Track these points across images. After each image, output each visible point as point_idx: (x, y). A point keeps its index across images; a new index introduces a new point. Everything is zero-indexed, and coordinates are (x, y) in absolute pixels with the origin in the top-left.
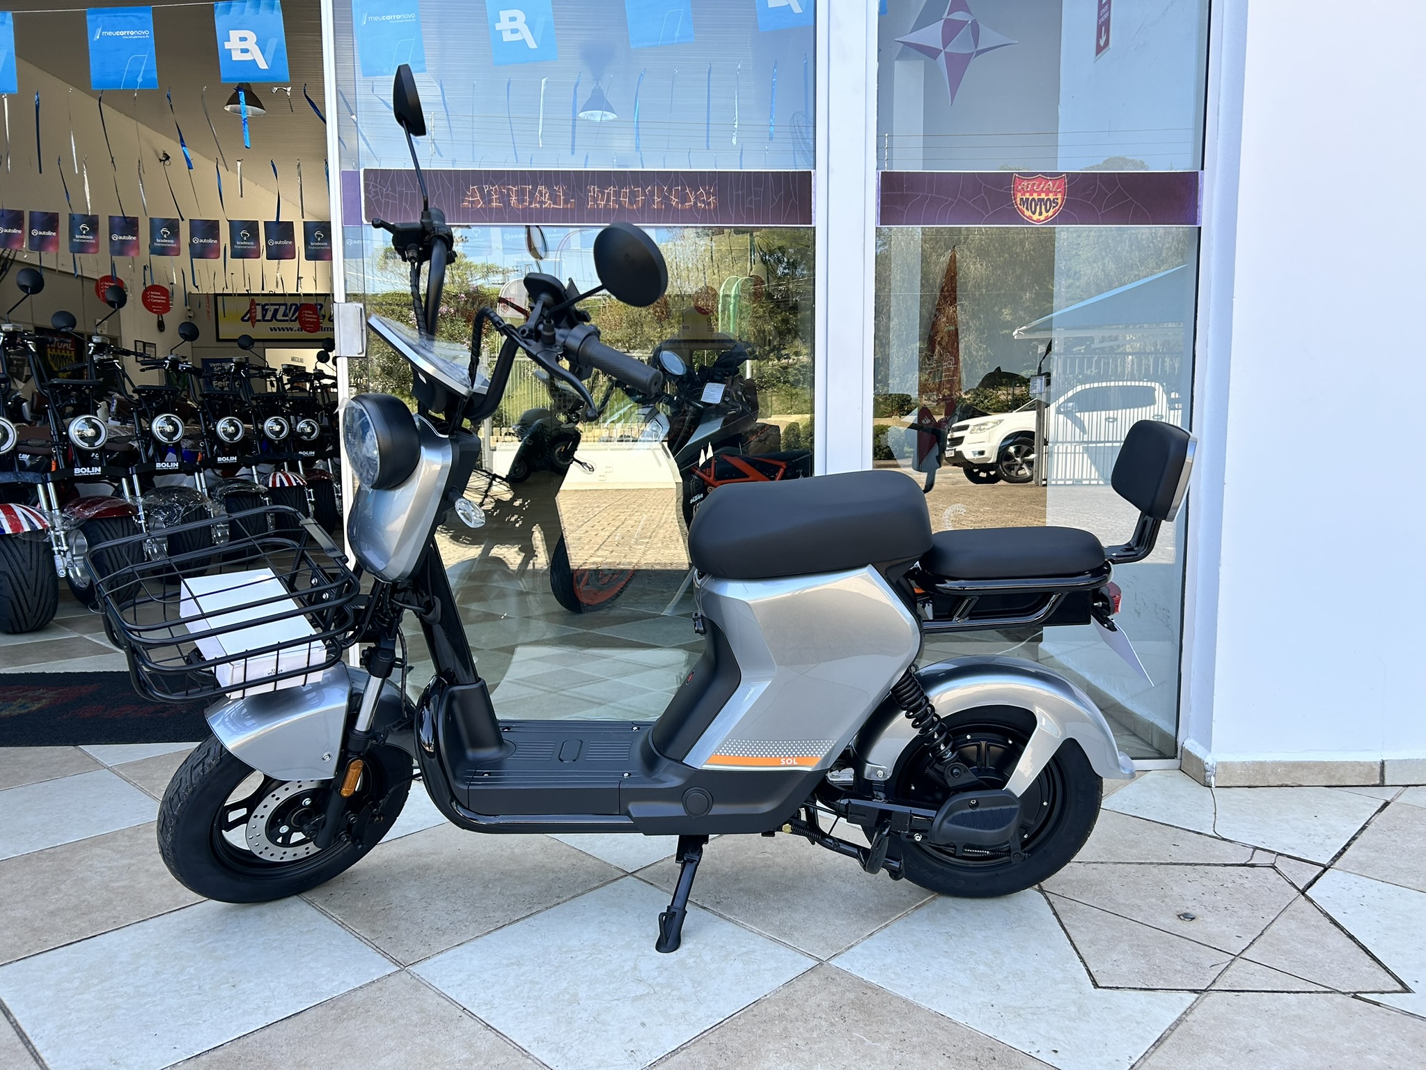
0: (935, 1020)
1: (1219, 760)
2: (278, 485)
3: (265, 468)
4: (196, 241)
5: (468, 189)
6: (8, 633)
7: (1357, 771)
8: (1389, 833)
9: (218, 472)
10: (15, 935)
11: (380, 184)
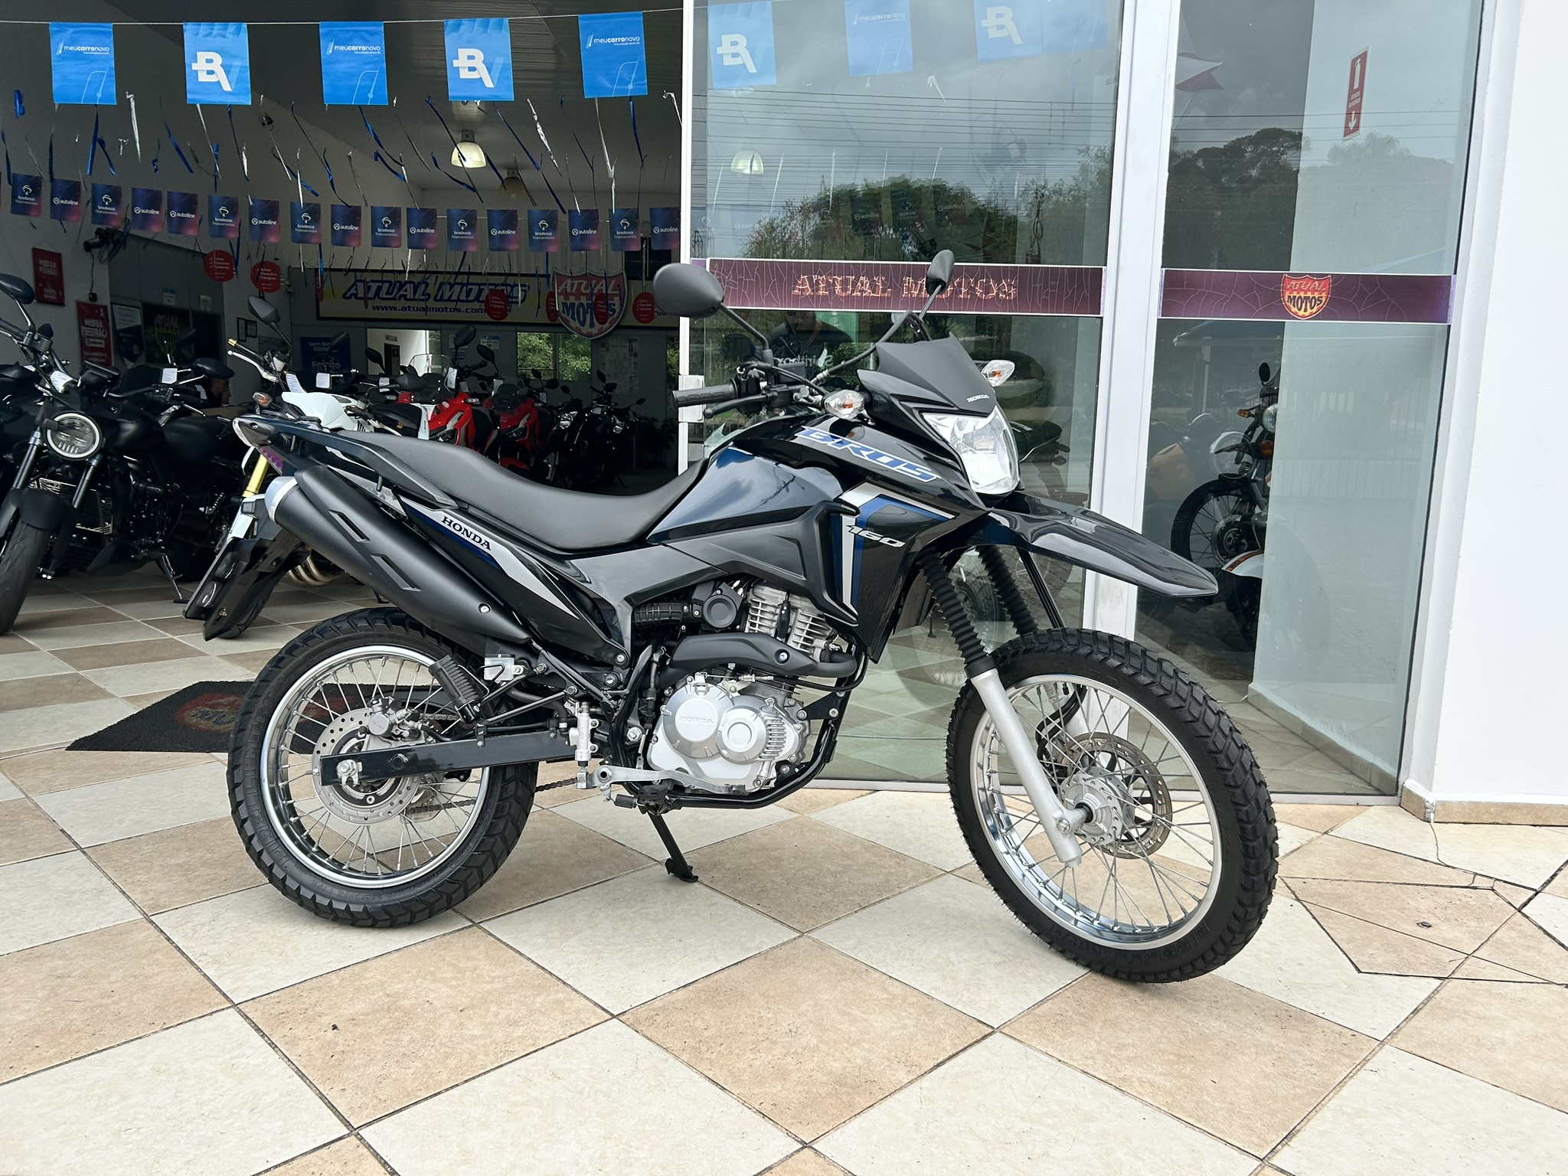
1: (1439, 799)
4: (337, 227)
5: (799, 278)
11: (723, 272)
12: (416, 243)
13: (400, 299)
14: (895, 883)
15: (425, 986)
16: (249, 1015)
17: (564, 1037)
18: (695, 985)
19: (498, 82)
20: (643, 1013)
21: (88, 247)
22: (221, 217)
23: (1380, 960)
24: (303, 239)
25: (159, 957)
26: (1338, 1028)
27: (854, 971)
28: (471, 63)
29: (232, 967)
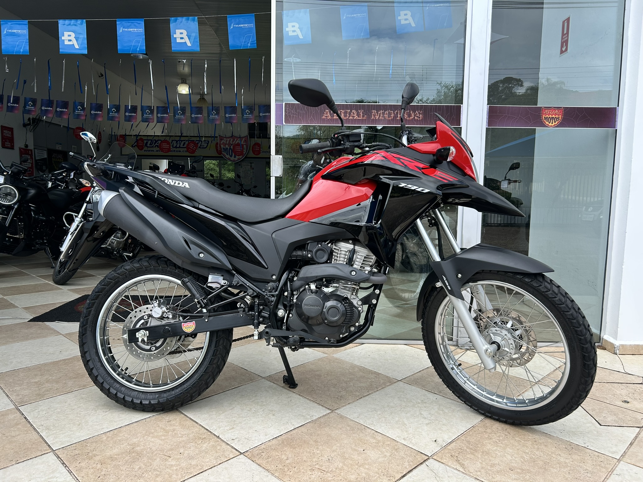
1: (621, 344)
5: (325, 111)
11: (291, 109)
12: (160, 120)
13: (155, 147)
14: (375, 386)
15: (148, 439)
16: (60, 456)
17: (216, 464)
18: (281, 437)
19: (193, 43)
20: (256, 452)
21: (25, 125)
22: (78, 111)
23: (609, 419)
24: (112, 118)
25: (20, 427)
26: (597, 453)
27: (358, 429)
28: (182, 36)
29: (55, 432)
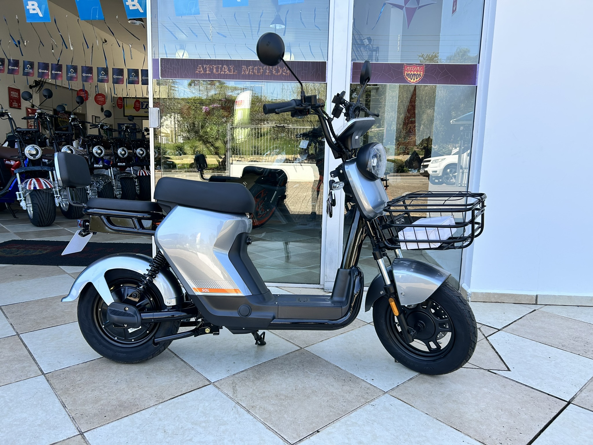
0: (335, 368)
1: (472, 291)
2: (141, 175)
3: (136, 168)
4: (115, 77)
5: (198, 66)
6: (38, 226)
7: (526, 298)
8: (530, 320)
9: (118, 169)
10: (31, 324)
11: (166, 64)
21: (31, 87)
